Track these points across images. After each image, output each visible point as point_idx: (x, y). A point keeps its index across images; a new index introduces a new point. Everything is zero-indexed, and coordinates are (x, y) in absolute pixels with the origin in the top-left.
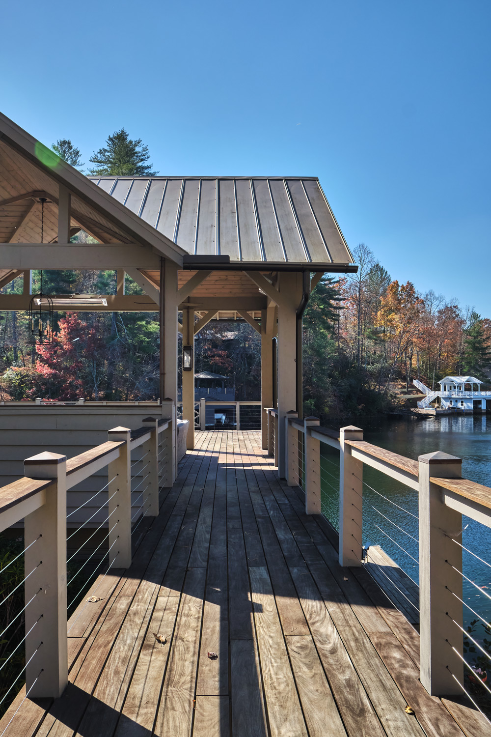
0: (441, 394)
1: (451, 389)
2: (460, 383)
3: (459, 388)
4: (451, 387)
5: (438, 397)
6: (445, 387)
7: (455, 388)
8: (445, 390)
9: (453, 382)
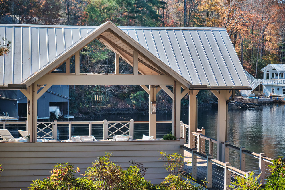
0: (264, 81)
1: (273, 77)
2: (282, 71)
3: (281, 75)
4: (273, 74)
5: (261, 85)
6: (268, 74)
7: (277, 75)
8: (268, 78)
9: (275, 69)
